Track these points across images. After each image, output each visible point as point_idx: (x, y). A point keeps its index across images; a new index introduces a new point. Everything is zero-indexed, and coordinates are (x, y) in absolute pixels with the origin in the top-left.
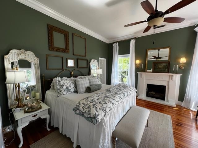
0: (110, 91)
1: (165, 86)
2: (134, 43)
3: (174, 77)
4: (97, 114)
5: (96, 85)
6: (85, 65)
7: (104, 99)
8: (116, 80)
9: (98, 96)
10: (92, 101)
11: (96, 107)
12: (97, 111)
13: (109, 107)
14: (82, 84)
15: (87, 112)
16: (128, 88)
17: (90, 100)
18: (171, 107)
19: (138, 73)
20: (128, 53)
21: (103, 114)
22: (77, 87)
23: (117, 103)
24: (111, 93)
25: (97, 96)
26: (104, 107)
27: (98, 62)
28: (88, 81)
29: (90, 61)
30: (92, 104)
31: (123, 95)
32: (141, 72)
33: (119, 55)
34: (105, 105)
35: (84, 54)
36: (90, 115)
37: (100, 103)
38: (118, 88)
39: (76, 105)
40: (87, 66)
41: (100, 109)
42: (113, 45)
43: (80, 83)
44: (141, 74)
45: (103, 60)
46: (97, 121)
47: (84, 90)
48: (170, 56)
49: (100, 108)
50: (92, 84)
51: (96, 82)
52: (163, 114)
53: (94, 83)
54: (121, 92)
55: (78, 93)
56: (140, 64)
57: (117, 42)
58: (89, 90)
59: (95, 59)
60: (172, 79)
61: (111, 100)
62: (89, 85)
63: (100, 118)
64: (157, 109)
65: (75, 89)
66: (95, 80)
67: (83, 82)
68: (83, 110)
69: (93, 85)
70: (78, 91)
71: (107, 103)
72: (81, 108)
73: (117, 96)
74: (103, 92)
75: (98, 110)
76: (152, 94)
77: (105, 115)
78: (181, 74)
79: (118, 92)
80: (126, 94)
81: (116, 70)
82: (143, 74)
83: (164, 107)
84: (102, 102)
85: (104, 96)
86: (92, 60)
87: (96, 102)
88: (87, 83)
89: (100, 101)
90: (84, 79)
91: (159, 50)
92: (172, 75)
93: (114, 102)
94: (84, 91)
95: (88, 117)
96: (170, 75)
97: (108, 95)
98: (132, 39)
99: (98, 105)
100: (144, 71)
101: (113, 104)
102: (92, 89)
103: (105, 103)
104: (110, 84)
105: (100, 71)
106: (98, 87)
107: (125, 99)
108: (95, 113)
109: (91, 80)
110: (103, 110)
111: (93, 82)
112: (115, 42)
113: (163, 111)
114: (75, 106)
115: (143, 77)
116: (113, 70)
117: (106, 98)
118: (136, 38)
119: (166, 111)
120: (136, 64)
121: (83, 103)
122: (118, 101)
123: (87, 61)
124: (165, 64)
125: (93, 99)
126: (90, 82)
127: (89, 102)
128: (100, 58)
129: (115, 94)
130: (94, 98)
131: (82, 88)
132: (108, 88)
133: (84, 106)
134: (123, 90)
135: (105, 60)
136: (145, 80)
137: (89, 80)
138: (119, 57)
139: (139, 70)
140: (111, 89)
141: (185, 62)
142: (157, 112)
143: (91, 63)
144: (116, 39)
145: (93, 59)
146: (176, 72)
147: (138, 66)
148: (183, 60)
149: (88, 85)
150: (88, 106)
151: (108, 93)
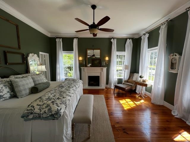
0: (63, 87)
1: (99, 76)
2: (76, 42)
3: (103, 70)
4: (59, 108)
5: (44, 83)
6: (20, 61)
7: (60, 94)
8: (61, 76)
9: (53, 94)
10: (49, 99)
11: (56, 103)
12: (59, 107)
13: (68, 100)
14: (23, 85)
15: (46, 111)
16: (77, 81)
17: (46, 99)
18: (103, 90)
19: (81, 68)
20: (72, 50)
21: (65, 107)
22: (16, 90)
23: (73, 95)
24: (65, 88)
25: (51, 94)
26: (64, 101)
27: (38, 56)
28: (31, 80)
29: (28, 56)
30: (50, 102)
31: (75, 87)
32: (83, 67)
33: (63, 51)
34: (64, 99)
35: (17, 46)
36: (51, 112)
37: (58, 98)
38: (69, 82)
39: (27, 110)
40: (23, 61)
41: (61, 104)
42: (56, 40)
43: (20, 83)
44: (84, 69)
45: (44, 55)
46: (60, 115)
47: (28, 91)
48: (101, 55)
49: (61, 102)
50: (37, 82)
51: (42, 80)
52: (100, 95)
53: (40, 81)
54: (73, 85)
55: (18, 98)
56: (82, 61)
57: (60, 38)
58: (34, 90)
59: (35, 54)
60: (102, 71)
61: (68, 94)
62: (34, 85)
63: (62, 111)
64: (96, 93)
65: (12, 93)
66: (41, 78)
67: (24, 82)
68: (40, 111)
69: (40, 84)
70: (18, 94)
71: (66, 96)
72: (37, 110)
73: (71, 89)
74: (56, 89)
75: (59, 105)
76: (92, 83)
77: (66, 108)
78: (107, 68)
79: (71, 86)
80: (77, 86)
81: (61, 66)
82: (85, 68)
83: (99, 91)
84: (60, 97)
85: (58, 92)
86: (31, 55)
87: (54, 99)
88: (30, 83)
89: (58, 97)
90: (25, 79)
91: (93, 50)
92: (102, 69)
93: (70, 94)
94: (28, 93)
95: (48, 115)
96: (101, 68)
97: (62, 90)
98: (75, 38)
99: (57, 101)
100: (86, 66)
101: (70, 96)
102: (39, 88)
103: (64, 98)
104: (56, 81)
105: (43, 68)
106: (46, 85)
107: (77, 90)
108: (56, 109)
109: (36, 79)
110: (64, 103)
111: (38, 80)
112: (58, 38)
113: (99, 93)
114: (26, 112)
115: (85, 71)
116: (58, 66)
117: (62, 93)
118: (78, 38)
119: (101, 93)
120: (79, 61)
121: (38, 105)
122: (73, 93)
123: (23, 55)
124: (98, 61)
125: (49, 98)
126: (34, 81)
127: (45, 102)
128: (40, 53)
129: (68, 88)
130: (49, 96)
131: (25, 90)
132: (59, 84)
133: (40, 108)
134: (74, 84)
135: (47, 55)
136: (86, 73)
137: (33, 78)
138: (63, 53)
139: (82, 65)
140: (63, 85)
141: (108, 60)
142: (96, 95)
143: (29, 58)
144: (59, 35)
145: (31, 53)
146: (104, 66)
147: (81, 62)
148: (107, 59)
149: (32, 85)
150: (45, 105)
151: (62, 89)
